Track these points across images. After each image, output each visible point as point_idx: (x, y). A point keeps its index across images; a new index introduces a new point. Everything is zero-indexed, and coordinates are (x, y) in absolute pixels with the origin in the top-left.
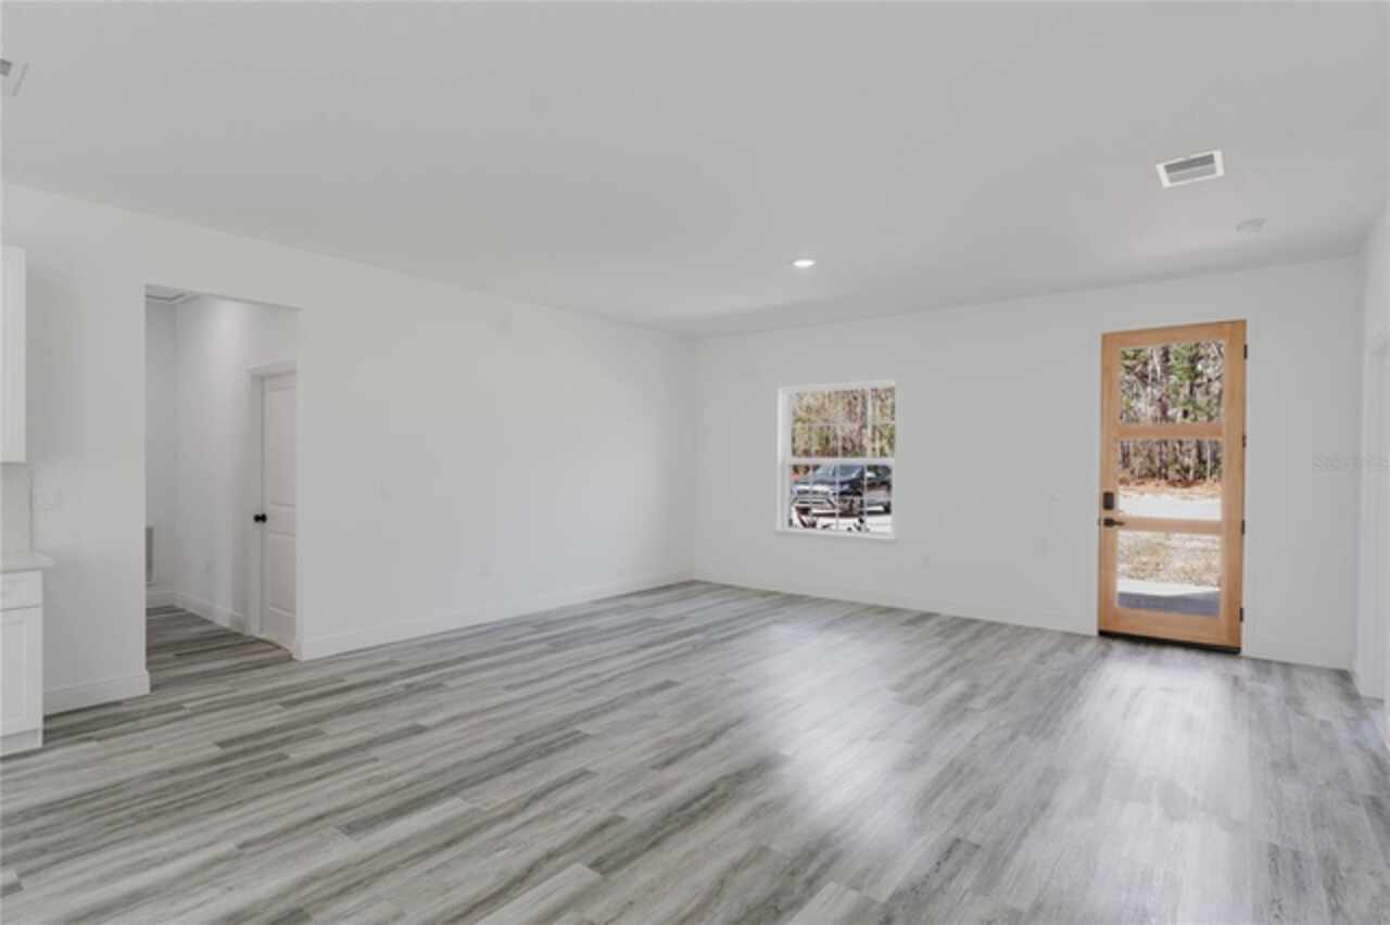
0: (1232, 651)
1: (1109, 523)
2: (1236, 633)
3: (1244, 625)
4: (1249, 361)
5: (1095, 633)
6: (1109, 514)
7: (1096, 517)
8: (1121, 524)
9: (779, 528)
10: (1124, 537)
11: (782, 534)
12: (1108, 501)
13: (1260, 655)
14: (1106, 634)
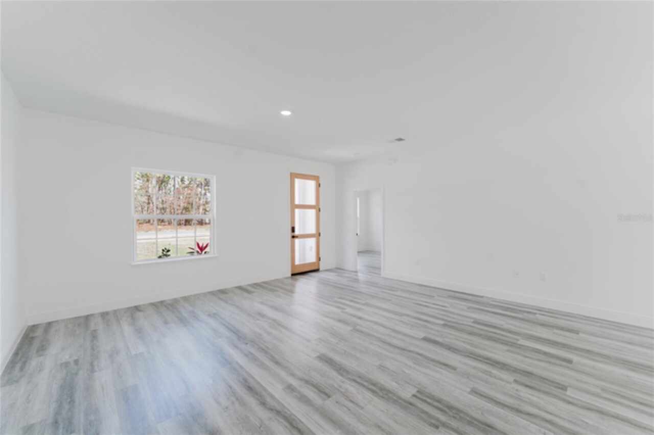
1: (293, 237)
2: (318, 265)
3: (321, 262)
5: (289, 275)
6: (293, 234)
8: (297, 237)
10: (297, 241)
12: (293, 230)
13: (324, 269)
14: (293, 275)
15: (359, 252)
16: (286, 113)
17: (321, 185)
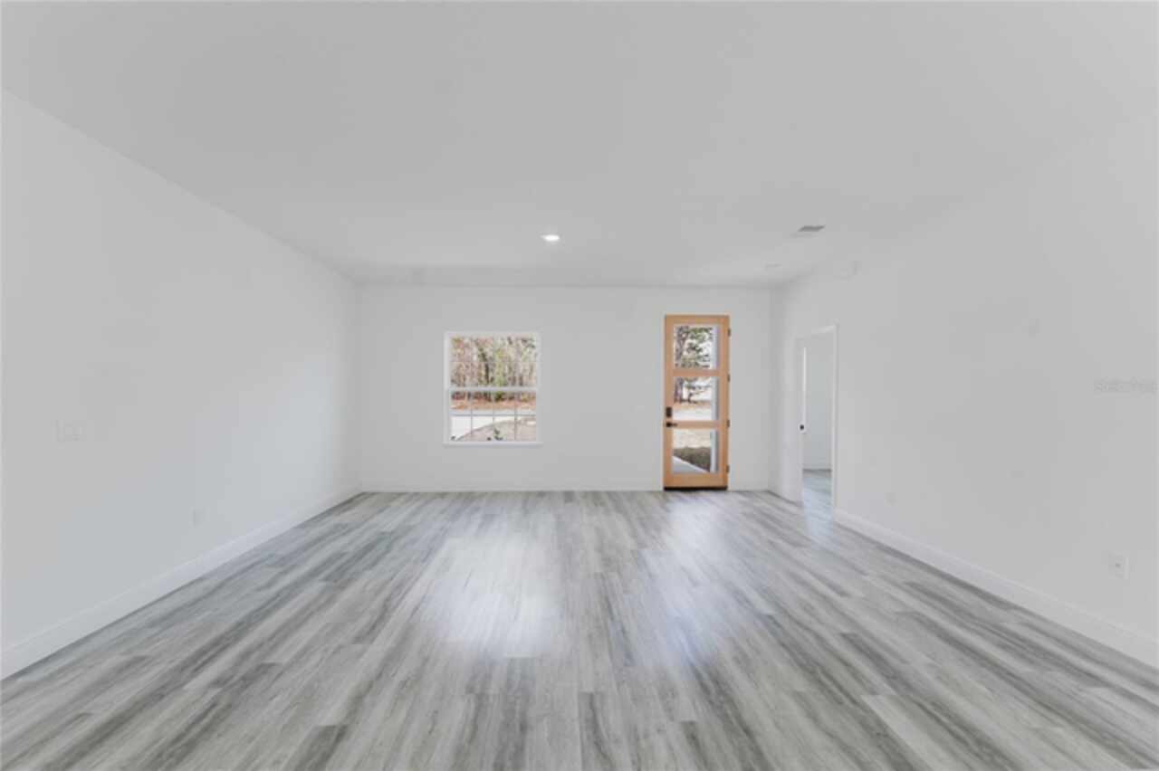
0: (723, 489)
1: (669, 425)
2: (725, 479)
3: (730, 475)
4: (731, 338)
5: (661, 489)
6: (669, 420)
7: (662, 422)
8: (675, 425)
9: (445, 442)
10: (676, 432)
11: (447, 447)
12: (669, 412)
13: (737, 488)
14: (667, 489)
15: (806, 471)
16: (552, 238)
17: (732, 333)
